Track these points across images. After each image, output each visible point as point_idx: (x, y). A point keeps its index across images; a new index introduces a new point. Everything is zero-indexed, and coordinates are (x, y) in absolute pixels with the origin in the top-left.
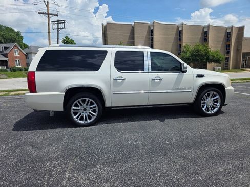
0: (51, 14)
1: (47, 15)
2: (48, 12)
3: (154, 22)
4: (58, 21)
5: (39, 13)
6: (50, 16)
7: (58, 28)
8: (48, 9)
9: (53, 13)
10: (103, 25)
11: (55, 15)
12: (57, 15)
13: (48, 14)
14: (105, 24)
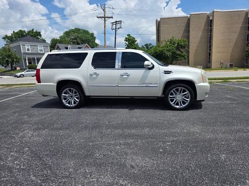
0: (107, 17)
1: (103, 19)
2: (105, 15)
3: (213, 12)
4: (116, 22)
5: (98, 17)
6: (106, 19)
7: (116, 29)
8: (105, 13)
9: (108, 16)
10: (157, 21)
11: (110, 18)
12: (112, 18)
13: (105, 18)
14: (159, 20)
